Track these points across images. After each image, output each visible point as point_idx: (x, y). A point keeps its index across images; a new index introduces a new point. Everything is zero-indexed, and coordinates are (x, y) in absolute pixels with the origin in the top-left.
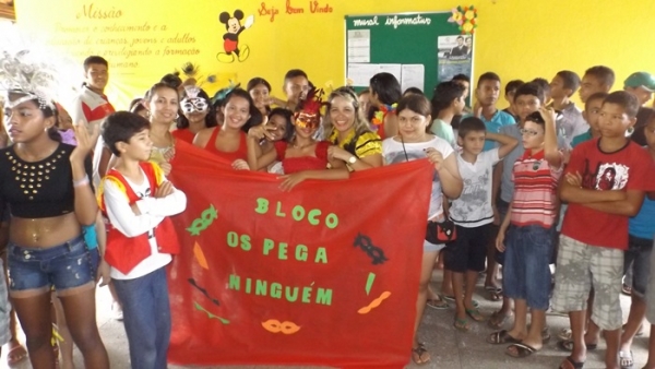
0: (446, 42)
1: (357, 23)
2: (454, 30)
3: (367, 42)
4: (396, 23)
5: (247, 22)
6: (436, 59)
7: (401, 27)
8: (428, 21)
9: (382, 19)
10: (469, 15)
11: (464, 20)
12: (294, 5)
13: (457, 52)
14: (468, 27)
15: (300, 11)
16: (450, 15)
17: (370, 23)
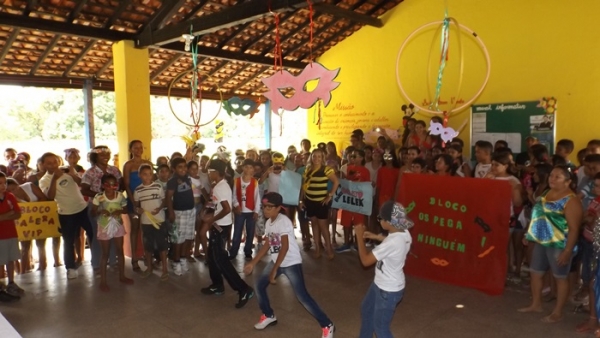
0: (536, 120)
1: (479, 109)
2: (541, 111)
3: (484, 120)
4: (502, 108)
5: (416, 109)
6: (530, 130)
7: (506, 111)
8: (523, 107)
9: (494, 106)
10: (551, 103)
11: (548, 106)
12: (442, 100)
13: (543, 125)
14: (550, 110)
15: (445, 103)
16: (538, 102)
17: (486, 109)
